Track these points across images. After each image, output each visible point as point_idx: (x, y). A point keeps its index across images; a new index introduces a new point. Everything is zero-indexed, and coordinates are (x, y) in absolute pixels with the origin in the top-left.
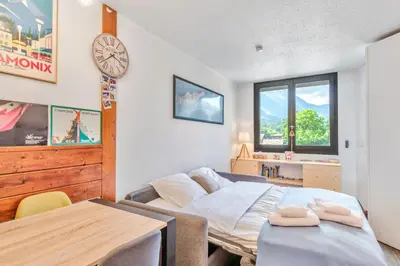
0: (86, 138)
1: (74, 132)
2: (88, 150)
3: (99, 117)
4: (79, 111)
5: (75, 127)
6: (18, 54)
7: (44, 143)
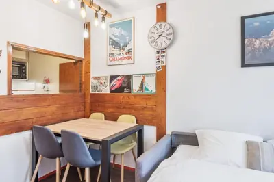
0: (148, 90)
1: (142, 87)
2: (149, 97)
3: (155, 77)
4: (144, 75)
5: (142, 84)
6: (122, 56)
7: (130, 92)
